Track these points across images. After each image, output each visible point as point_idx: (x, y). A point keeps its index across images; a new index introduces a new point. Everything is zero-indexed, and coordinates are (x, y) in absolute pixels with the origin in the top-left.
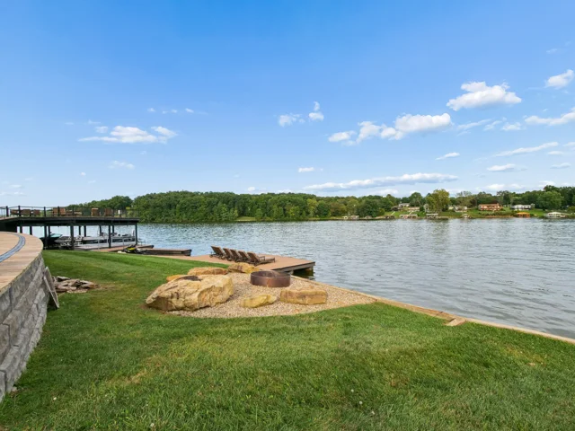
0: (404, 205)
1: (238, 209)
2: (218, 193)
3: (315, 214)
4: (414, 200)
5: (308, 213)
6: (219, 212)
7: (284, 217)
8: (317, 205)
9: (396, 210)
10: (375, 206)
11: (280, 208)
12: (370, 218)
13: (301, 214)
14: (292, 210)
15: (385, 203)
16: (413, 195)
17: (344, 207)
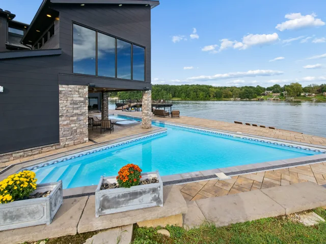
0: (268, 92)
1: (172, 94)
2: (161, 85)
3: (214, 97)
4: (275, 89)
5: (210, 96)
6: (162, 95)
7: (196, 98)
8: (215, 91)
9: (264, 95)
10: (250, 93)
11: (195, 93)
12: (248, 99)
13: (206, 97)
14: (201, 94)
15: (257, 91)
16: (274, 86)
17: (231, 93)
